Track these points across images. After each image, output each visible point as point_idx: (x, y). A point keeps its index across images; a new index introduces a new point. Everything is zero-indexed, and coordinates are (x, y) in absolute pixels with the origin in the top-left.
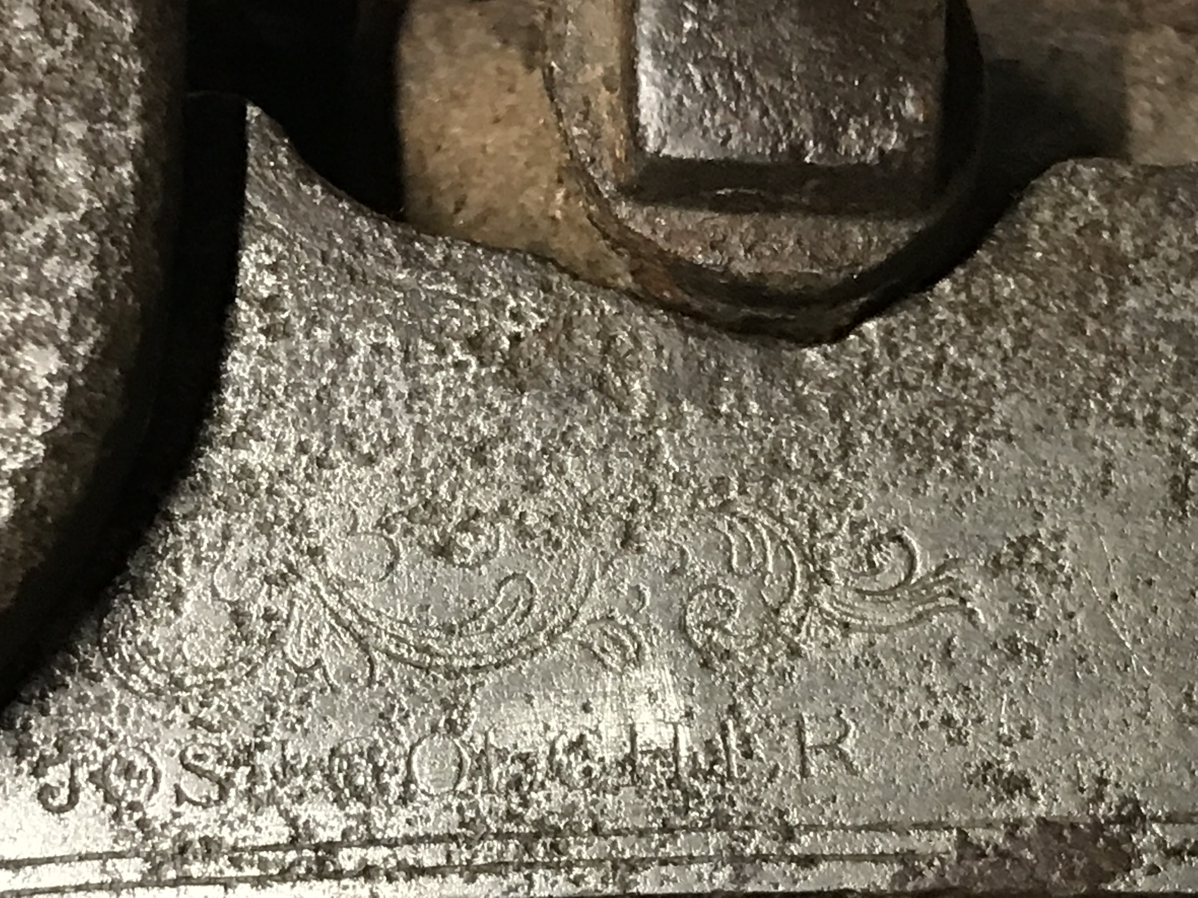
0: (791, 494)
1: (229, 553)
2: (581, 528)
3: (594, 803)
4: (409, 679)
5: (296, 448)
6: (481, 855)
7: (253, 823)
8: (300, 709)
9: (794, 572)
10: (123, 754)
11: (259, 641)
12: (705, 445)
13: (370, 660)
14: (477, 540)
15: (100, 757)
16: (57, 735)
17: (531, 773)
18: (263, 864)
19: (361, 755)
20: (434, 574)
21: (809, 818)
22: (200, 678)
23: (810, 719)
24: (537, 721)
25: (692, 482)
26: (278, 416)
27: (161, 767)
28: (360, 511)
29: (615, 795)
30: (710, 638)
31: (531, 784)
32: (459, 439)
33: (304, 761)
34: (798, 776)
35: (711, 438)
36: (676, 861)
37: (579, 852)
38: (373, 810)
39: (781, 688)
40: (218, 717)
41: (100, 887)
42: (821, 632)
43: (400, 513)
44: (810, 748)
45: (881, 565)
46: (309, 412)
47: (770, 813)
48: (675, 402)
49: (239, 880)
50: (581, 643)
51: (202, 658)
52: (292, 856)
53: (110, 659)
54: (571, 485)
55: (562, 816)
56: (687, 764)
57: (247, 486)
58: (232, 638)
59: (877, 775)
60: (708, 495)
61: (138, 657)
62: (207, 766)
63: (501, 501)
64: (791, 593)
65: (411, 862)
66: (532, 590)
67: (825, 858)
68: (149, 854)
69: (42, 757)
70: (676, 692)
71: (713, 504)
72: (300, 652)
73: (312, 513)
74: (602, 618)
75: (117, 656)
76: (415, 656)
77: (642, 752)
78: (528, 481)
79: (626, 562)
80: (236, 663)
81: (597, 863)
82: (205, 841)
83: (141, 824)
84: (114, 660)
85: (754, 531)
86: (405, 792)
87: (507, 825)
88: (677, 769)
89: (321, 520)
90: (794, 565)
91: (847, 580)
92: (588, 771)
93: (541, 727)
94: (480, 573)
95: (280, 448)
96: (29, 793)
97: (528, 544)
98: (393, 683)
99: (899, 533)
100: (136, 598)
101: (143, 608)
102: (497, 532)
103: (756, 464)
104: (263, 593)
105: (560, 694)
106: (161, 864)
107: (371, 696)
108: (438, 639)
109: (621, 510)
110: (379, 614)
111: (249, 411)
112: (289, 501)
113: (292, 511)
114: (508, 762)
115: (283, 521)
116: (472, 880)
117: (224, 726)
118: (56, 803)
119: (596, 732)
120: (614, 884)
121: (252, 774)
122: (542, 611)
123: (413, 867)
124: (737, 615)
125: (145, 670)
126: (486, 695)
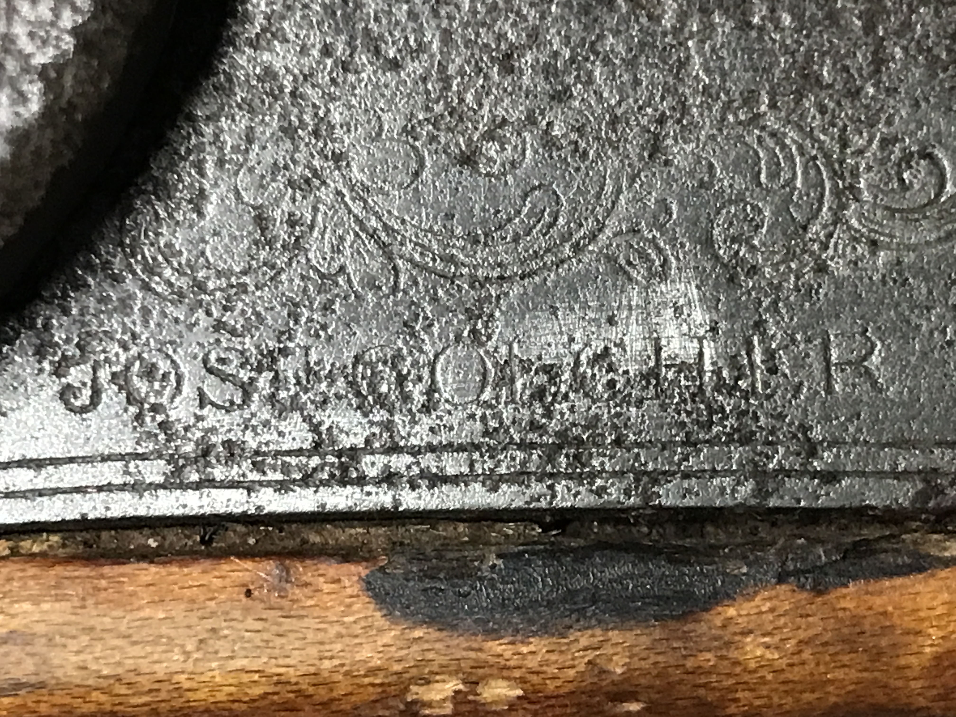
0: (822, 109)
1: (252, 156)
2: (609, 139)
3: (618, 415)
4: (434, 288)
5: (321, 51)
6: (504, 465)
7: (277, 428)
8: (324, 315)
9: (823, 189)
10: (145, 355)
11: (283, 246)
12: (736, 57)
13: (395, 268)
14: (503, 149)
15: (123, 358)
16: (79, 336)
17: (555, 384)
18: (286, 469)
19: (385, 363)
20: (460, 183)
21: (832, 434)
22: (224, 283)
23: (836, 336)
24: (561, 333)
25: (722, 95)
26: (303, 17)
27: (184, 369)
28: (385, 117)
29: (638, 407)
30: (737, 253)
31: (555, 395)
32: (486, 45)
33: (328, 367)
34: (823, 393)
35: (743, 50)
36: (699, 474)
37: (602, 464)
38: (397, 418)
39: (807, 304)
40: (241, 321)
41: (123, 487)
42: (849, 249)
43: (426, 119)
44: (836, 364)
45: (911, 182)
46: (334, 13)
47: (793, 429)
48: (705, 12)
49: (261, 483)
50: (607, 256)
51: (225, 262)
52: (315, 461)
53: (132, 261)
54: (599, 95)
55: (586, 428)
56: (711, 378)
57: (272, 89)
58: (256, 243)
59: (902, 393)
60: (738, 108)
61: (160, 258)
62: (230, 369)
63: (528, 110)
64: (820, 209)
65: (434, 470)
66: (558, 202)
67: (846, 474)
68: (172, 455)
69: (64, 357)
70: (701, 307)
71: (742, 117)
72: (325, 259)
73: (336, 118)
74: (628, 232)
75: (139, 257)
76: (439, 265)
77: (666, 366)
78: (555, 90)
79: (654, 174)
80: (259, 267)
81: (620, 474)
82: (228, 444)
83: (164, 426)
84: (137, 261)
85: (784, 147)
86: (429, 401)
87: (530, 436)
88: (701, 384)
89: (347, 126)
90: (823, 180)
91: (876, 197)
92: (611, 384)
93: (565, 338)
94: (506, 183)
95: (304, 51)
96: (51, 393)
97: (554, 154)
98: (418, 291)
99: (929, 150)
100: (159, 199)
101: (166, 211)
102: (524, 142)
103: (788, 78)
104: (287, 198)
105: (585, 306)
106: (184, 466)
107: (396, 304)
108: (463, 248)
109: (649, 122)
110: (403, 222)
111: (273, 11)
112: (314, 105)
113: (316, 115)
114: (532, 373)
115: (307, 125)
116: (495, 489)
117: (247, 329)
118: (78, 403)
119: (621, 345)
120: (637, 495)
121: (276, 377)
122: (568, 223)
123: (436, 475)
124: (764, 230)
125: (168, 273)
126: (511, 307)
